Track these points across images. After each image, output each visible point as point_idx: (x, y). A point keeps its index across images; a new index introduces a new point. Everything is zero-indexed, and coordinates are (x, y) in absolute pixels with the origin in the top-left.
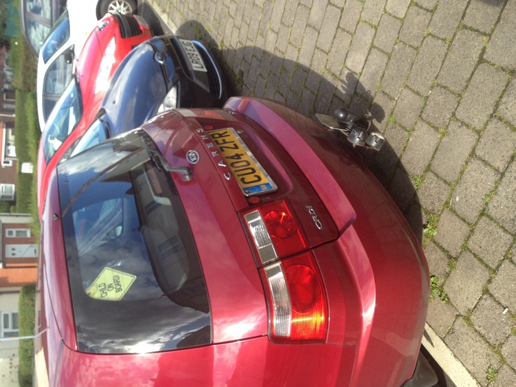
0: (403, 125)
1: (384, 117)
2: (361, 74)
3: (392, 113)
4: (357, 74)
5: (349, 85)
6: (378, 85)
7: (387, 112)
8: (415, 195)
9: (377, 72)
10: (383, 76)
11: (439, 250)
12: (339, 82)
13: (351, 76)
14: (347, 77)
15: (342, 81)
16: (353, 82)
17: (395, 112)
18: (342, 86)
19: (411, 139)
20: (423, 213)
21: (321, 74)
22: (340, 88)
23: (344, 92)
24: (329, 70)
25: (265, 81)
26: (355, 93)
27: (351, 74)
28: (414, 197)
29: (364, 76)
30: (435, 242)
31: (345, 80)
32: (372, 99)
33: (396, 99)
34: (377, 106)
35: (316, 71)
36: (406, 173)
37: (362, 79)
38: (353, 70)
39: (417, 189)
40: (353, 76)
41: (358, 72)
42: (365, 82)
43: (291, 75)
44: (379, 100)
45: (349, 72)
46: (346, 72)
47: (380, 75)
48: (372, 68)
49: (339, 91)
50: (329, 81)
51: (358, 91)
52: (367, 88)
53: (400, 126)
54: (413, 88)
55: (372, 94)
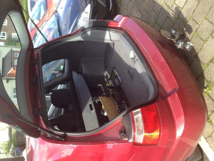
0: (202, 38)
1: (192, 32)
2: (182, 8)
3: (196, 31)
4: (180, 8)
5: (175, 13)
6: (191, 15)
7: (194, 30)
8: (203, 72)
9: (191, 9)
10: (194, 11)
11: (210, 100)
12: (171, 10)
13: (177, 8)
14: (175, 8)
15: (172, 10)
16: (178, 12)
17: (198, 30)
18: (172, 13)
19: (205, 45)
20: (205, 82)
21: (162, 5)
22: (171, 14)
23: (172, 16)
24: (166, 4)
25: (133, 4)
26: (179, 17)
27: (177, 7)
28: (202, 73)
29: (184, 10)
30: (209, 96)
31: (174, 10)
32: (187, 22)
33: (200, 24)
34: (189, 26)
35: (159, 3)
36: (200, 61)
37: (183, 11)
38: (179, 6)
39: (204, 70)
40: (178, 9)
41: (181, 7)
42: (184, 13)
43: (146, 3)
44: (190, 23)
45: (176, 6)
46: (175, 6)
47: (193, 10)
48: (188, 6)
49: (170, 15)
50: (165, 9)
51: (180, 16)
52: (185, 16)
53: (200, 38)
54: (209, 20)
55: (187, 19)
